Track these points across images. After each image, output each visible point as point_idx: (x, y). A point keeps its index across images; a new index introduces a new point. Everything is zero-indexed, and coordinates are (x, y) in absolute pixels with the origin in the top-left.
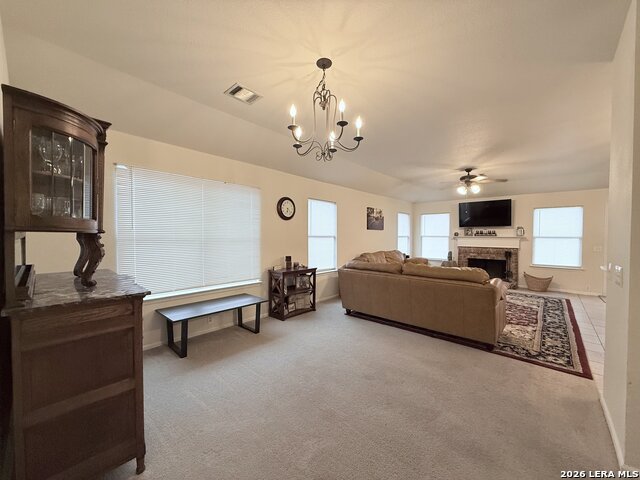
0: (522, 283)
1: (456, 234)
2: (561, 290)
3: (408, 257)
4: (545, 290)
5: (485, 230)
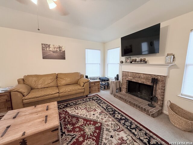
1: (122, 62)
5: (138, 58)
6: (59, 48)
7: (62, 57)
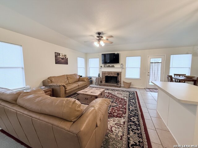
0: (122, 85)
2: (134, 87)
3: (81, 76)
4: (129, 87)
5: (111, 65)
6: (65, 56)
7: (66, 63)
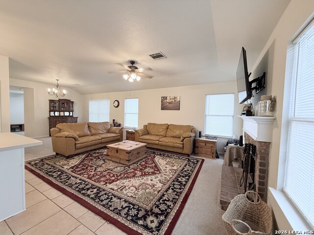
6: (174, 98)
7: (178, 108)
